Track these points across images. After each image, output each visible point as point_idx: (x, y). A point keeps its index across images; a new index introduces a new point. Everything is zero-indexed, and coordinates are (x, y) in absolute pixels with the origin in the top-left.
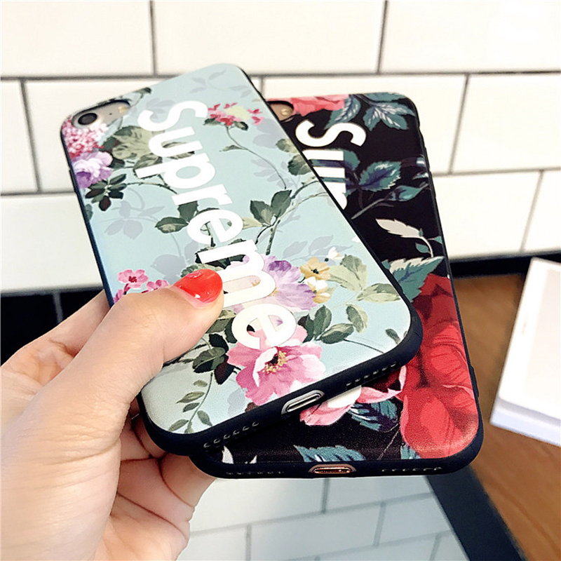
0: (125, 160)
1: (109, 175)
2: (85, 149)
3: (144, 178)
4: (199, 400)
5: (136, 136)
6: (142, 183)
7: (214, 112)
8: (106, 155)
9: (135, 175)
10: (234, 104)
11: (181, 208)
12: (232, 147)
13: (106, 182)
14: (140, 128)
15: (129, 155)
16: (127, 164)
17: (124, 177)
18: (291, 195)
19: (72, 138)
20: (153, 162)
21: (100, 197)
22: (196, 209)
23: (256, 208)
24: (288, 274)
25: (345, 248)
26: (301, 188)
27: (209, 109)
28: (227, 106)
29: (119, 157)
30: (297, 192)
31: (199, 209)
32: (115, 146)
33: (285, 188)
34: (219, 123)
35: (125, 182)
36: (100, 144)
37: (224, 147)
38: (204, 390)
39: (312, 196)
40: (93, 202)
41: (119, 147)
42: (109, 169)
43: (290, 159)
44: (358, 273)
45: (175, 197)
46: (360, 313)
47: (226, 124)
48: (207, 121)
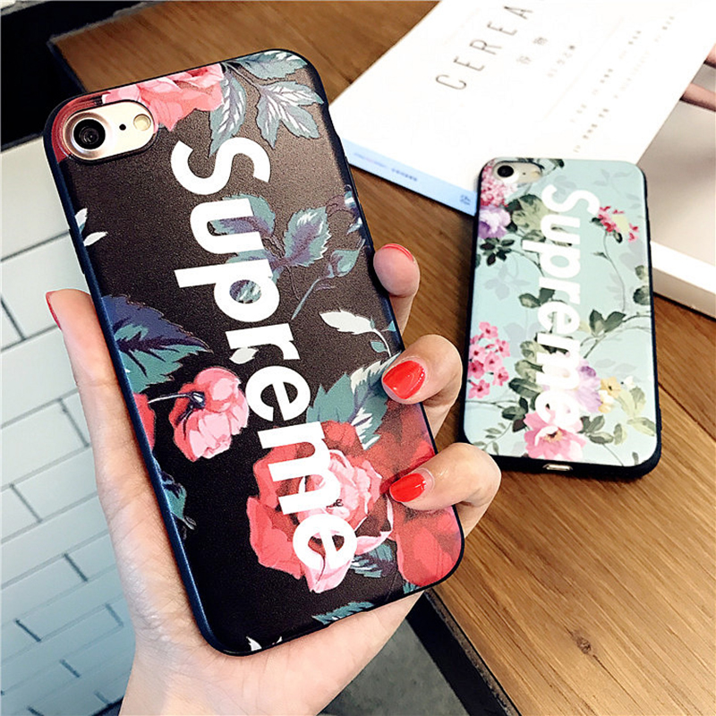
0: (519, 227)
1: (503, 235)
2: (494, 202)
3: (526, 251)
4: (497, 436)
5: (535, 208)
6: (523, 255)
7: (603, 213)
8: (507, 214)
9: (521, 245)
10: (622, 212)
11: (543, 290)
12: (602, 254)
13: (498, 241)
14: (540, 200)
15: (524, 223)
16: (519, 232)
17: (512, 242)
18: (624, 319)
19: (488, 185)
20: (538, 238)
21: (489, 252)
22: (551, 297)
23: (594, 316)
24: (591, 380)
25: (639, 381)
26: (634, 317)
27: (601, 208)
28: (616, 212)
29: (516, 223)
30: (629, 319)
31: (554, 297)
32: (517, 209)
33: (623, 310)
34: (601, 225)
35: (511, 247)
36: (507, 202)
37: (595, 252)
38: (503, 431)
39: (638, 327)
40: (484, 254)
41: (519, 212)
42: (504, 230)
43: (639, 287)
44: (638, 404)
45: (541, 278)
46: (623, 433)
47: (607, 230)
48: (594, 220)
